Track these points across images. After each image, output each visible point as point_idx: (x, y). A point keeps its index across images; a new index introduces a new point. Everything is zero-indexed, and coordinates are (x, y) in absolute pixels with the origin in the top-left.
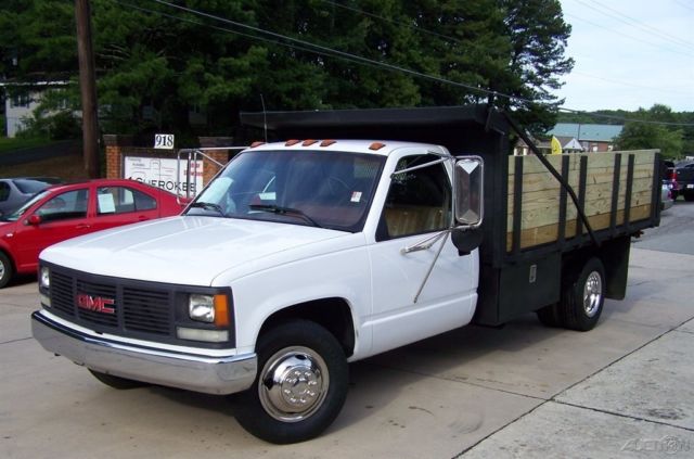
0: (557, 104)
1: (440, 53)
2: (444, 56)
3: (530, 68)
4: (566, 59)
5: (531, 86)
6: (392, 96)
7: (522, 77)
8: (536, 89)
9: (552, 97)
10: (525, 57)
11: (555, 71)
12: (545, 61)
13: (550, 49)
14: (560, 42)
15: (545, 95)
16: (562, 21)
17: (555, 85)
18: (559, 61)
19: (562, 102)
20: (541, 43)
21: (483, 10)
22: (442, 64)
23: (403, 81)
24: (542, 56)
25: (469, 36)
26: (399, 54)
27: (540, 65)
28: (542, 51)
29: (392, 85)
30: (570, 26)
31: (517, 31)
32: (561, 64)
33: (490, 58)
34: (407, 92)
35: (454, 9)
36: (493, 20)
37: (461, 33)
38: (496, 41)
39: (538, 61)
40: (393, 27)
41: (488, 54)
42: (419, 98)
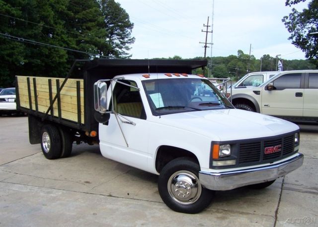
0: (129, 57)
1: (76, 36)
2: (77, 38)
3: (117, 41)
4: (132, 38)
5: (117, 49)
6: (55, 55)
7: (114, 45)
8: (120, 50)
9: (127, 54)
10: (115, 37)
11: (127, 43)
12: (123, 38)
13: (125, 33)
14: (129, 30)
15: (124, 53)
16: (129, 21)
17: (127, 48)
18: (129, 38)
19: (131, 56)
20: (121, 31)
21: (94, 17)
22: (76, 41)
24: (122, 37)
25: (89, 29)
26: (57, 37)
27: (121, 40)
28: (121, 34)
29: (55, 51)
30: (133, 24)
31: (111, 26)
32: (130, 40)
33: (98, 38)
34: (61, 53)
35: (81, 17)
36: (98, 22)
37: (84, 27)
38: (100, 30)
39: (120, 38)
40: (54, 25)
41: (96, 36)
42: (67, 56)
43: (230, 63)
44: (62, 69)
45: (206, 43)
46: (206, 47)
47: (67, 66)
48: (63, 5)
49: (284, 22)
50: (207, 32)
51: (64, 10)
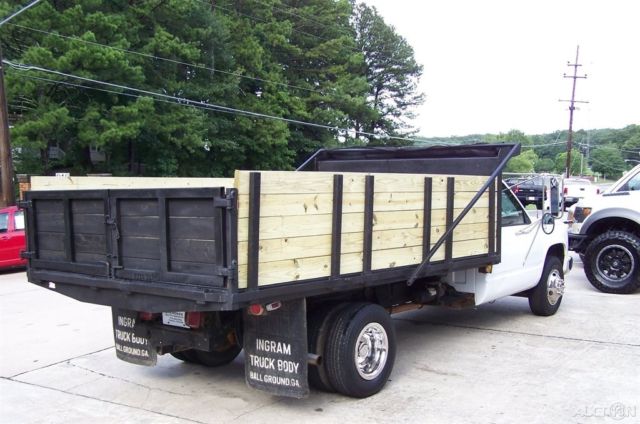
0: (413, 132)
1: (305, 94)
2: (309, 96)
3: (390, 102)
4: (419, 94)
5: (391, 117)
6: (265, 131)
7: (385, 110)
8: (396, 120)
9: (409, 127)
10: (386, 93)
11: (410, 104)
12: (401, 96)
13: (405, 85)
14: (414, 79)
15: (403, 124)
16: (414, 62)
17: (411, 116)
18: (414, 95)
19: (418, 131)
20: (398, 80)
21: (342, 56)
22: (308, 103)
24: (400, 92)
25: (332, 78)
26: (270, 95)
27: (398, 99)
28: (398, 87)
29: (265, 122)
30: (421, 68)
31: (377, 71)
32: (415, 98)
33: (349, 96)
34: (278, 128)
36: (352, 64)
37: (324, 76)
38: (354, 81)
39: (396, 96)
40: (263, 73)
41: (347, 93)
42: (288, 133)
43: (627, 142)
44: (280, 159)
45: (573, 102)
46: (572, 109)
47: (289, 152)
48: (280, 33)
50: (575, 77)
51: (283, 43)
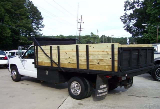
0: (41, 35)
1: (15, 23)
2: (16, 24)
3: (35, 26)
4: (43, 25)
5: (35, 30)
6: (4, 32)
8: (36, 31)
9: (40, 33)
10: (34, 24)
11: (40, 27)
12: (38, 25)
13: (39, 22)
14: (41, 21)
15: (39, 32)
16: (41, 16)
17: (40, 30)
18: (41, 25)
19: (42, 34)
20: (37, 21)
21: (25, 13)
22: (16, 25)
23: (7, 29)
25: (22, 19)
26: (6, 23)
27: (37, 26)
28: (37, 23)
29: (4, 30)
30: (43, 18)
31: (31, 18)
32: (42, 26)
34: (8, 32)
35: (18, 13)
36: (27, 16)
37: (20, 18)
38: (28, 20)
39: (37, 25)
40: (4, 16)
41: (26, 23)
42: (11, 33)
44: (8, 40)
45: (80, 29)
46: (80, 30)
47: (10, 38)
48: (8, 5)
49: (121, 19)
50: (81, 23)
51: (9, 8)
